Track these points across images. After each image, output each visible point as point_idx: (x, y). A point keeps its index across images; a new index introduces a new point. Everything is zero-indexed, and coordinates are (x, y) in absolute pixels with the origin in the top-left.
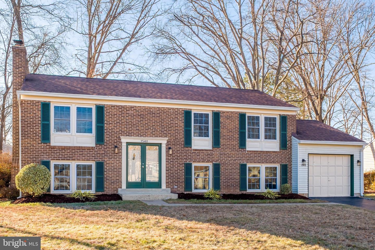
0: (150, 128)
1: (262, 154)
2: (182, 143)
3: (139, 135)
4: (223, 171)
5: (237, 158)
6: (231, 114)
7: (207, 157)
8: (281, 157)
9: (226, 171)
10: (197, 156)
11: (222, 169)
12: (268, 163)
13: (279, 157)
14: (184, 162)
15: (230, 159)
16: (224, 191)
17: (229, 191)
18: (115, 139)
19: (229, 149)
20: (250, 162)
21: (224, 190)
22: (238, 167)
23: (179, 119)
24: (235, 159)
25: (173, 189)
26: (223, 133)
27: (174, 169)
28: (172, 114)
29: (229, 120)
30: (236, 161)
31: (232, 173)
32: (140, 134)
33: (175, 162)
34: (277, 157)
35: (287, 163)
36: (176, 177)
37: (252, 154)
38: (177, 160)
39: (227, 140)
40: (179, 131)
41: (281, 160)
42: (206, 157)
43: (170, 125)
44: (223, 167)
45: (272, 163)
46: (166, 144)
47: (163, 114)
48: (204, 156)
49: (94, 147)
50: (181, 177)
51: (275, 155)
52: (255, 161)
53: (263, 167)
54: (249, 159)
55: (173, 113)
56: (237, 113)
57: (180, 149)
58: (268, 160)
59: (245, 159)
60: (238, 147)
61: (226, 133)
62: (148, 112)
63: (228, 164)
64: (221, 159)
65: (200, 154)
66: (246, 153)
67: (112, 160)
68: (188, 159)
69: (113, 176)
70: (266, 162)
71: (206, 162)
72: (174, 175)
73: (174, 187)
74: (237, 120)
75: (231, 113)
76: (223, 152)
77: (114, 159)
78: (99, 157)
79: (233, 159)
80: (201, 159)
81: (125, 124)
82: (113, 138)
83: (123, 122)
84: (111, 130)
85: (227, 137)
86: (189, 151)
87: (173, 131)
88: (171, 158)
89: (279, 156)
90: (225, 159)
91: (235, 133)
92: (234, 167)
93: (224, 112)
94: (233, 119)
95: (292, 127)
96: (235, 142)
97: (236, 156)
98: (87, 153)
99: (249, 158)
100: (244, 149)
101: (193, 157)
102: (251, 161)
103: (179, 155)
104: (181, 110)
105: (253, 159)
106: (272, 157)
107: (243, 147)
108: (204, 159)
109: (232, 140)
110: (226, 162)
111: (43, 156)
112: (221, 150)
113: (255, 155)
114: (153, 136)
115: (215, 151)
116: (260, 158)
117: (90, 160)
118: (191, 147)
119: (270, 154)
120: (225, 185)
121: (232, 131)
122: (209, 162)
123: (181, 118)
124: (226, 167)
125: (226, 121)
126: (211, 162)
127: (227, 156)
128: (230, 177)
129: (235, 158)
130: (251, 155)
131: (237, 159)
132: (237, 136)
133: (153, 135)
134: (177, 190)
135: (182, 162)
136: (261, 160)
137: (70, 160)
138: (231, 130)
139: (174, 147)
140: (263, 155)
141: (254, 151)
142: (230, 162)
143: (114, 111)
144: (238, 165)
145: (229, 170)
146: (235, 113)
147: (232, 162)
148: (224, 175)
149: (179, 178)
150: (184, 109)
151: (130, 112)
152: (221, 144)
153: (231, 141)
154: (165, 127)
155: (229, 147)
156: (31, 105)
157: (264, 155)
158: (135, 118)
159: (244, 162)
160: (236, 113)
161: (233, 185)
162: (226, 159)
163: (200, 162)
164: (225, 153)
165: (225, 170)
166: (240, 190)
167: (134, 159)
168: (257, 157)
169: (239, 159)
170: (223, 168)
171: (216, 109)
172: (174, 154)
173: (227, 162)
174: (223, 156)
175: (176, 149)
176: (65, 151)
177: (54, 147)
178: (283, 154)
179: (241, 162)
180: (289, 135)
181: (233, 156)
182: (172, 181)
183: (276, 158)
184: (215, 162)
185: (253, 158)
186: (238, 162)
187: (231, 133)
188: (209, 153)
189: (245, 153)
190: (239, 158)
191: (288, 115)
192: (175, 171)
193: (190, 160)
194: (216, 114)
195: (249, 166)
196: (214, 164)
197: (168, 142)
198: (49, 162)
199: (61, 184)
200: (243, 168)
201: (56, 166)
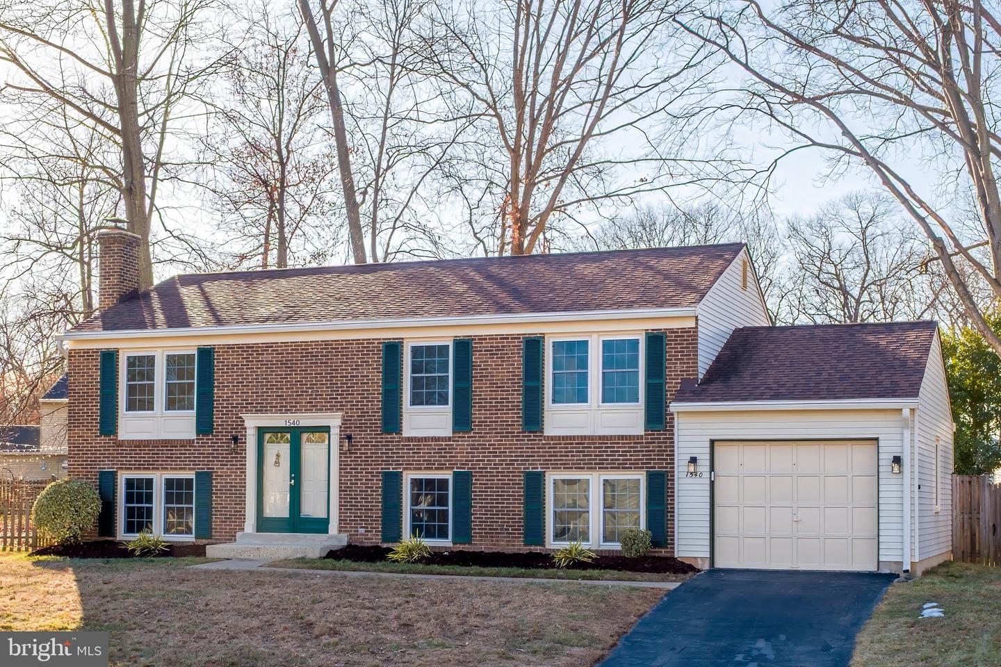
0: (306, 392)
1: (588, 443)
2: (377, 423)
3: (282, 409)
4: (480, 492)
5: (516, 456)
6: (503, 342)
7: (439, 457)
8: (646, 451)
9: (487, 492)
10: (413, 453)
11: (477, 485)
12: (607, 468)
13: (642, 451)
14: (382, 469)
15: (499, 460)
16: (481, 545)
17: (494, 545)
18: (234, 421)
19: (496, 433)
20: (553, 468)
21: (481, 541)
22: (519, 480)
23: (370, 365)
24: (510, 460)
25: (357, 535)
26: (480, 391)
27: (358, 487)
28: (355, 355)
29: (497, 358)
30: (514, 464)
31: (504, 496)
32: (286, 407)
33: (361, 469)
34: (634, 451)
35: (667, 468)
36: (364, 506)
37: (560, 444)
38: (365, 465)
39: (489, 410)
40: (371, 394)
41: (647, 459)
42: (436, 457)
43: (350, 380)
44: (478, 480)
45: (619, 468)
46: (341, 427)
47: (335, 356)
48: (430, 453)
49: (193, 440)
50: (374, 506)
51: (629, 447)
52: (569, 464)
53: (595, 480)
54: (551, 460)
55: (357, 351)
56: (519, 338)
57: (373, 438)
58: (607, 460)
59: (540, 460)
60: (519, 429)
61: (487, 391)
62: (302, 353)
63: (493, 472)
64: (473, 461)
65: (420, 449)
66: (543, 444)
67: (228, 469)
68: (392, 461)
69: (229, 504)
70: (602, 466)
71: (436, 469)
72: (359, 502)
73: (358, 531)
74: (518, 357)
75: (501, 339)
76: (480, 441)
77: (231, 465)
78: (203, 461)
79: (506, 460)
80: (424, 461)
81: (254, 386)
82: (230, 418)
83: (250, 382)
84: (225, 400)
85: (491, 403)
86: (393, 442)
87: (357, 394)
88: (351, 461)
89: (641, 447)
90: (484, 461)
91: (512, 390)
92: (508, 480)
93: (482, 338)
94: (506, 354)
95: (684, 363)
96: (512, 414)
97: (514, 452)
98: (180, 454)
99: (549, 456)
100: (536, 432)
101: (404, 457)
102: (557, 464)
103: (371, 453)
104: (376, 342)
105: (562, 460)
106: (619, 451)
107: (534, 429)
108: (431, 461)
109: (503, 410)
110: (487, 468)
111: (103, 461)
112: (475, 437)
113: (567, 448)
114: (312, 410)
115: (458, 441)
116: (583, 456)
117: (185, 469)
118: (399, 431)
119: (611, 443)
120: (486, 529)
121: (504, 387)
122: (442, 469)
123: (375, 361)
124: (487, 480)
125: (487, 362)
126: (447, 468)
127: (489, 452)
128: (498, 507)
129: (512, 456)
130: (556, 448)
131: (518, 460)
132: (518, 398)
133: (313, 407)
134: (366, 539)
135: (378, 469)
136: (585, 460)
137: (149, 468)
138: (502, 383)
139: (358, 435)
140: (590, 448)
141: (564, 438)
142: (498, 468)
143: (233, 359)
144: (520, 476)
145: (496, 488)
146: (512, 338)
147: (503, 469)
148: (482, 503)
149: (369, 510)
150: (384, 339)
151: (265, 357)
152: (475, 422)
153: (501, 414)
154: (338, 387)
155: (497, 429)
156: (85, 359)
157: (595, 448)
158: (274, 371)
159: (537, 468)
160: (515, 337)
161: (506, 530)
162: (488, 461)
163: (420, 469)
164: (485, 445)
165: (485, 488)
166: (523, 541)
167: (277, 463)
168: (573, 452)
169: (522, 460)
170: (480, 484)
171: (461, 333)
172: (360, 450)
173: (490, 468)
174: (480, 453)
175: (363, 438)
176: (141, 450)
177: (120, 444)
178: (654, 443)
179: (528, 468)
180: (674, 387)
181: (506, 452)
182: (355, 517)
183: (631, 456)
184: (457, 468)
185: (561, 456)
186: (520, 468)
187: (501, 391)
188: (442, 445)
189: (538, 444)
190: (523, 456)
191: (671, 331)
192: (360, 491)
193: (396, 465)
194: (463, 346)
195: (551, 477)
196: (456, 475)
197: (345, 421)
198: (114, 474)
199: (138, 521)
200: (534, 484)
201: (130, 483)
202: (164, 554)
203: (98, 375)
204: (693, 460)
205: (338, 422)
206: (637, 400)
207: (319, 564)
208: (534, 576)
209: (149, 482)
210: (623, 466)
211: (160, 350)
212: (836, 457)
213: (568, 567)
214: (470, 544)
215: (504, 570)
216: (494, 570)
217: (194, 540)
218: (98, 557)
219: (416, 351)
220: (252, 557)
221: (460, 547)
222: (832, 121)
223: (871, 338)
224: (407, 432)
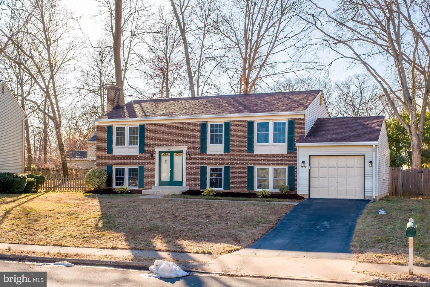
0: (175, 139)
1: (269, 156)
2: (199, 150)
3: (168, 145)
6: (240, 123)
7: (219, 161)
8: (288, 159)
10: (211, 160)
11: (232, 171)
12: (275, 165)
15: (239, 162)
17: (237, 190)
18: (151, 149)
19: (238, 153)
20: (257, 165)
21: (233, 189)
22: (246, 169)
25: (192, 187)
26: (233, 139)
27: (192, 171)
28: (191, 127)
29: (239, 128)
30: (244, 163)
31: (241, 174)
33: (193, 165)
34: (284, 159)
35: (294, 165)
39: (236, 145)
40: (197, 140)
41: (288, 162)
43: (190, 135)
44: (232, 169)
46: (187, 151)
47: (185, 127)
48: (216, 160)
49: (138, 155)
50: (198, 177)
51: (282, 158)
52: (262, 163)
53: (271, 169)
54: (256, 162)
56: (246, 121)
57: (197, 155)
58: (275, 162)
59: (253, 162)
60: (246, 152)
61: (235, 139)
62: (174, 126)
64: (230, 162)
65: (213, 158)
66: (254, 157)
67: (149, 165)
68: (204, 162)
69: (150, 177)
70: (273, 164)
71: (218, 165)
72: (193, 176)
73: (192, 185)
74: (246, 128)
76: (233, 156)
77: (150, 163)
78: (141, 162)
79: (241, 162)
80: (214, 162)
84: (149, 142)
85: (236, 143)
86: (204, 156)
87: (192, 140)
88: (190, 162)
89: (286, 158)
90: (234, 162)
91: (244, 139)
92: (242, 169)
93: (233, 122)
94: (242, 127)
95: (301, 130)
96: (244, 147)
97: (244, 159)
98: (134, 160)
100: (251, 153)
101: (208, 161)
102: (258, 163)
104: (198, 123)
106: (279, 159)
107: (250, 151)
108: (216, 162)
109: (241, 145)
111: (108, 162)
112: (231, 154)
113: (262, 158)
115: (226, 156)
116: (267, 161)
117: (135, 165)
118: (206, 152)
119: (276, 156)
120: (234, 185)
121: (241, 138)
122: (220, 165)
123: (198, 129)
124: (235, 169)
125: (235, 129)
126: (222, 165)
127: (236, 160)
128: (239, 178)
129: (243, 161)
130: (258, 158)
132: (245, 141)
133: (178, 144)
134: (195, 188)
135: (199, 165)
137: (123, 165)
138: (240, 136)
139: (193, 154)
140: (269, 158)
141: (261, 155)
143: (151, 128)
144: (246, 167)
145: (238, 171)
147: (240, 165)
148: (233, 176)
149: (196, 178)
150: (201, 122)
151: (161, 127)
152: (231, 149)
153: (240, 147)
154: (186, 138)
156: (102, 128)
157: (271, 158)
159: (252, 165)
160: (244, 121)
161: (241, 185)
164: (235, 157)
165: (235, 171)
166: (247, 189)
167: (166, 163)
168: (264, 159)
169: (247, 162)
171: (227, 120)
172: (193, 159)
173: (236, 165)
174: (233, 160)
176: (120, 159)
177: (114, 156)
178: (290, 156)
179: (249, 165)
180: (297, 138)
182: (191, 181)
183: (283, 161)
184: (225, 165)
185: (260, 161)
186: (246, 165)
188: (220, 157)
189: (252, 157)
191: (296, 119)
193: (205, 164)
194: (227, 124)
195: (256, 168)
196: (225, 167)
197: (188, 149)
198: (111, 167)
199: (120, 182)
200: (251, 170)
201: (117, 169)
202: (128, 193)
203: (106, 134)
204: (303, 162)
205: (186, 149)
206: (285, 142)
207: (179, 196)
208: (251, 200)
209: (123, 169)
210: (280, 164)
211: (127, 125)
212: (351, 161)
213: (262, 197)
214: (229, 190)
215: (241, 198)
216: (237, 198)
217: (138, 188)
218: (106, 194)
219: (212, 126)
220: (157, 194)
221: (226, 191)
222: (350, 49)
223: (362, 122)
224: (209, 152)
